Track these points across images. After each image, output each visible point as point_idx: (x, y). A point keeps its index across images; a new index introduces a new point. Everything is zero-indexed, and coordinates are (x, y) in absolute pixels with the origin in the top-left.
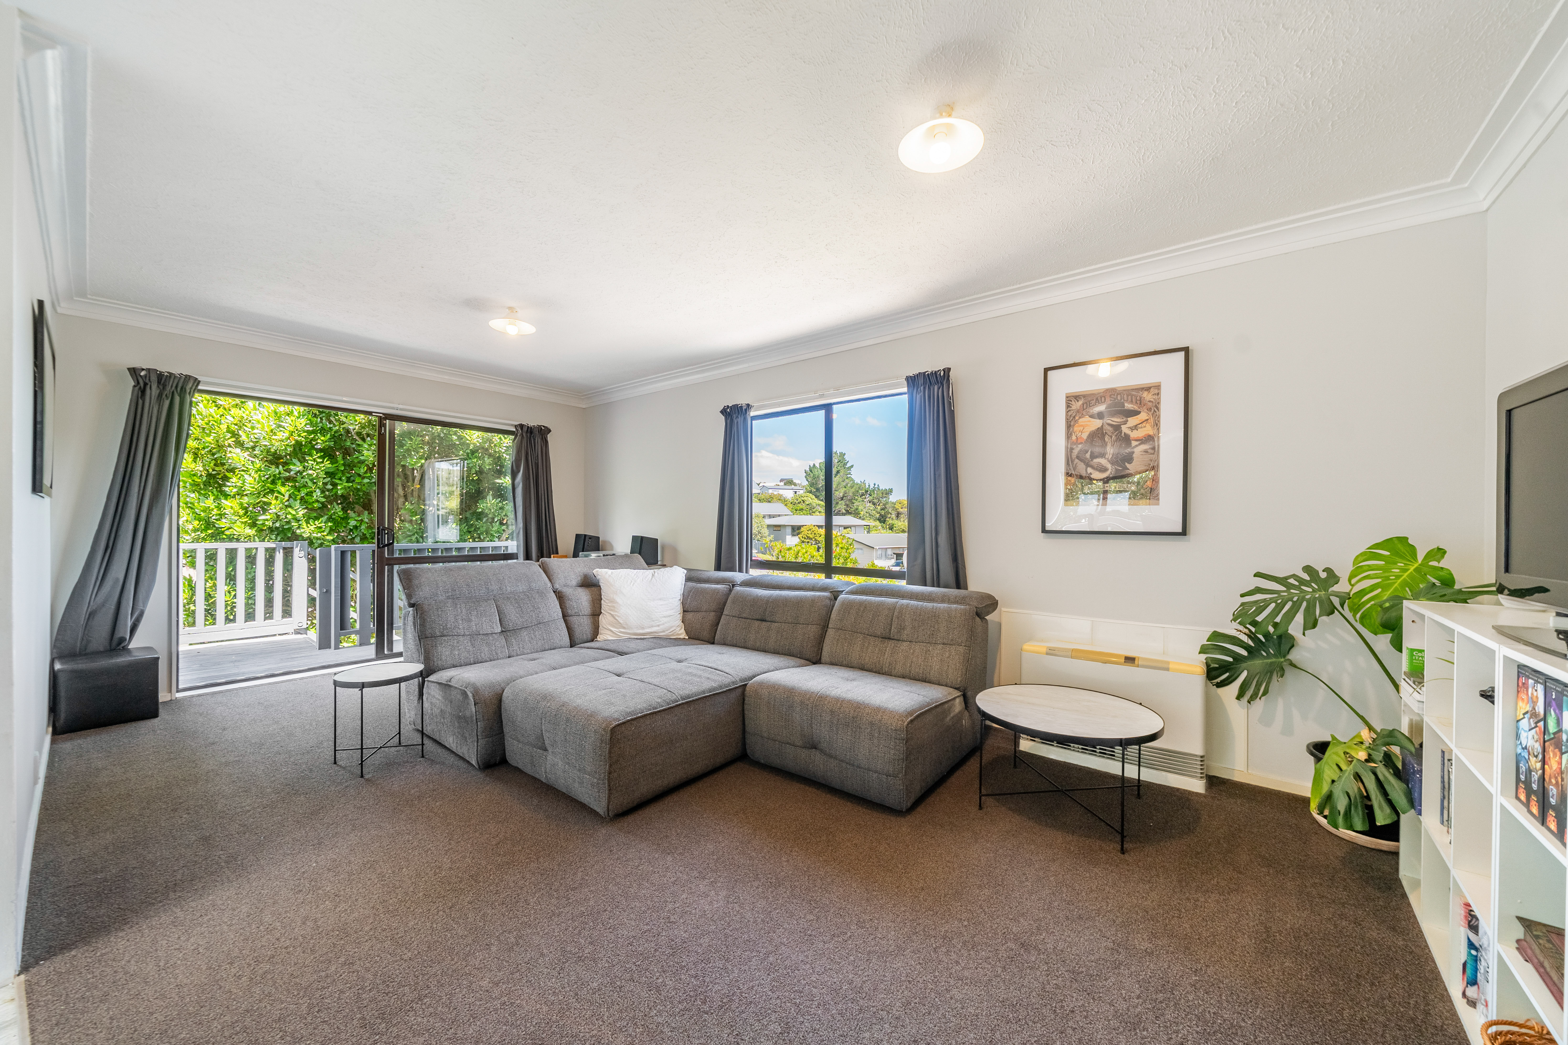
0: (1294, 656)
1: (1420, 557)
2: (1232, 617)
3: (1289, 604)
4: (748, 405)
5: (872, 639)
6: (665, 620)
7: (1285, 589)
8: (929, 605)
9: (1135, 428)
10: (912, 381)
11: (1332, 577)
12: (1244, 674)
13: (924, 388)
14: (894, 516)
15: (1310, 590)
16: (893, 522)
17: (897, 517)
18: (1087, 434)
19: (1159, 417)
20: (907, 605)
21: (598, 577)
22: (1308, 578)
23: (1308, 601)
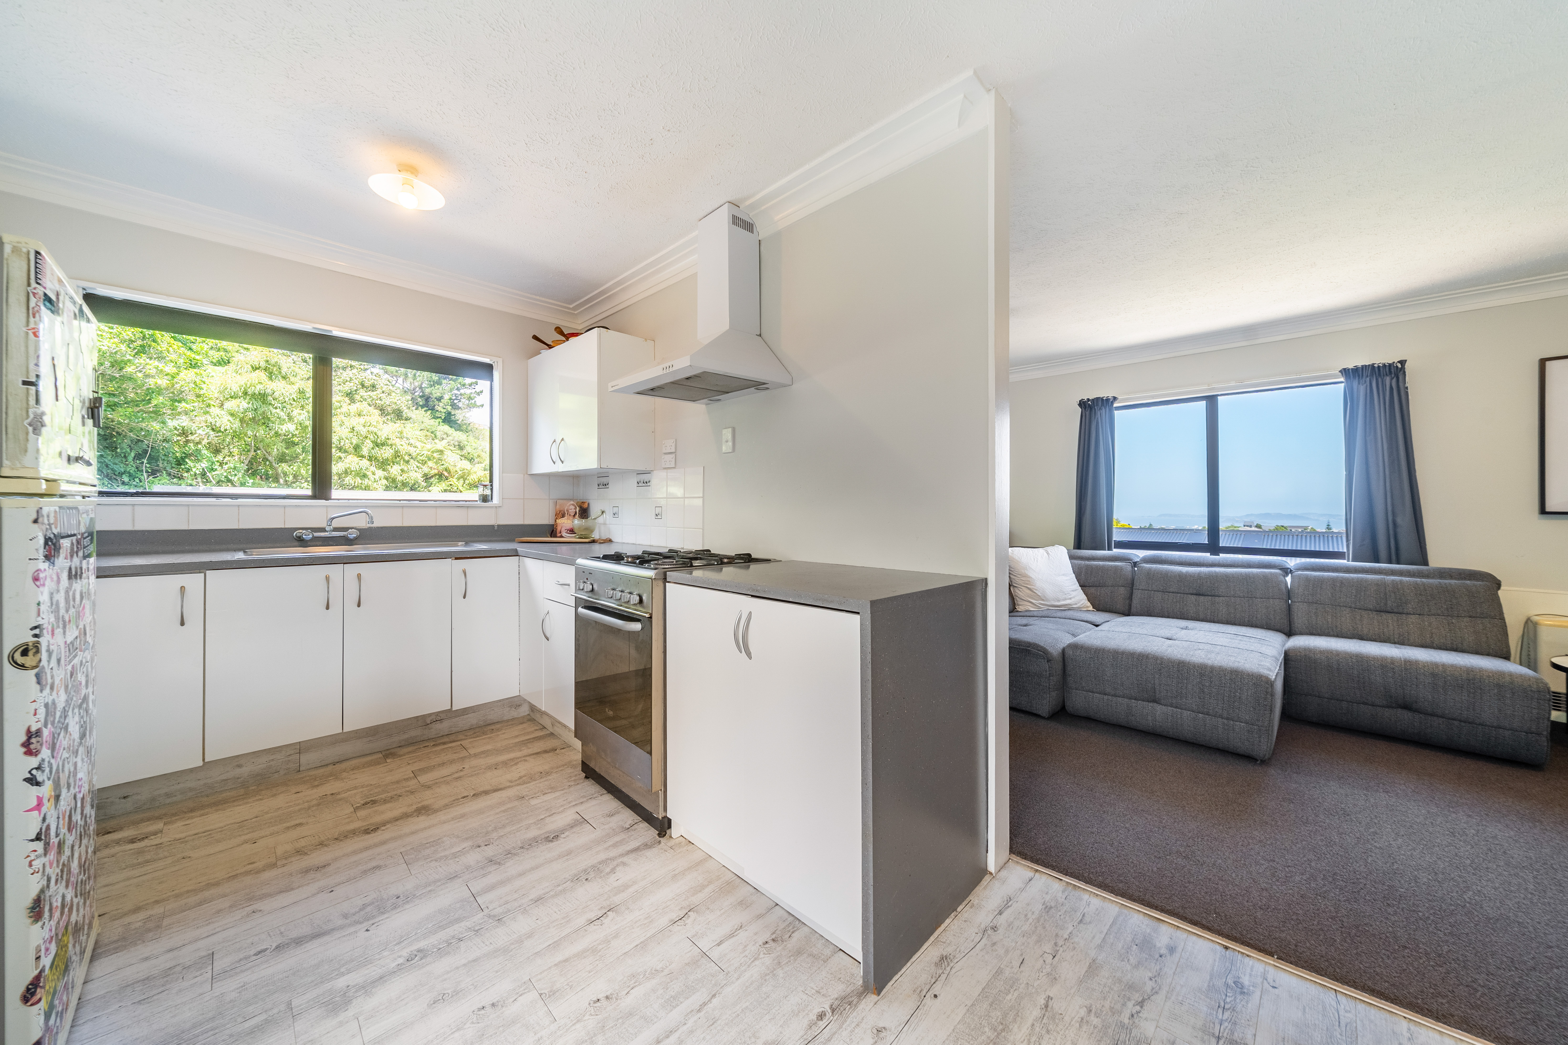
4: (1112, 398)
13: (1369, 380)
20: (1401, 582)
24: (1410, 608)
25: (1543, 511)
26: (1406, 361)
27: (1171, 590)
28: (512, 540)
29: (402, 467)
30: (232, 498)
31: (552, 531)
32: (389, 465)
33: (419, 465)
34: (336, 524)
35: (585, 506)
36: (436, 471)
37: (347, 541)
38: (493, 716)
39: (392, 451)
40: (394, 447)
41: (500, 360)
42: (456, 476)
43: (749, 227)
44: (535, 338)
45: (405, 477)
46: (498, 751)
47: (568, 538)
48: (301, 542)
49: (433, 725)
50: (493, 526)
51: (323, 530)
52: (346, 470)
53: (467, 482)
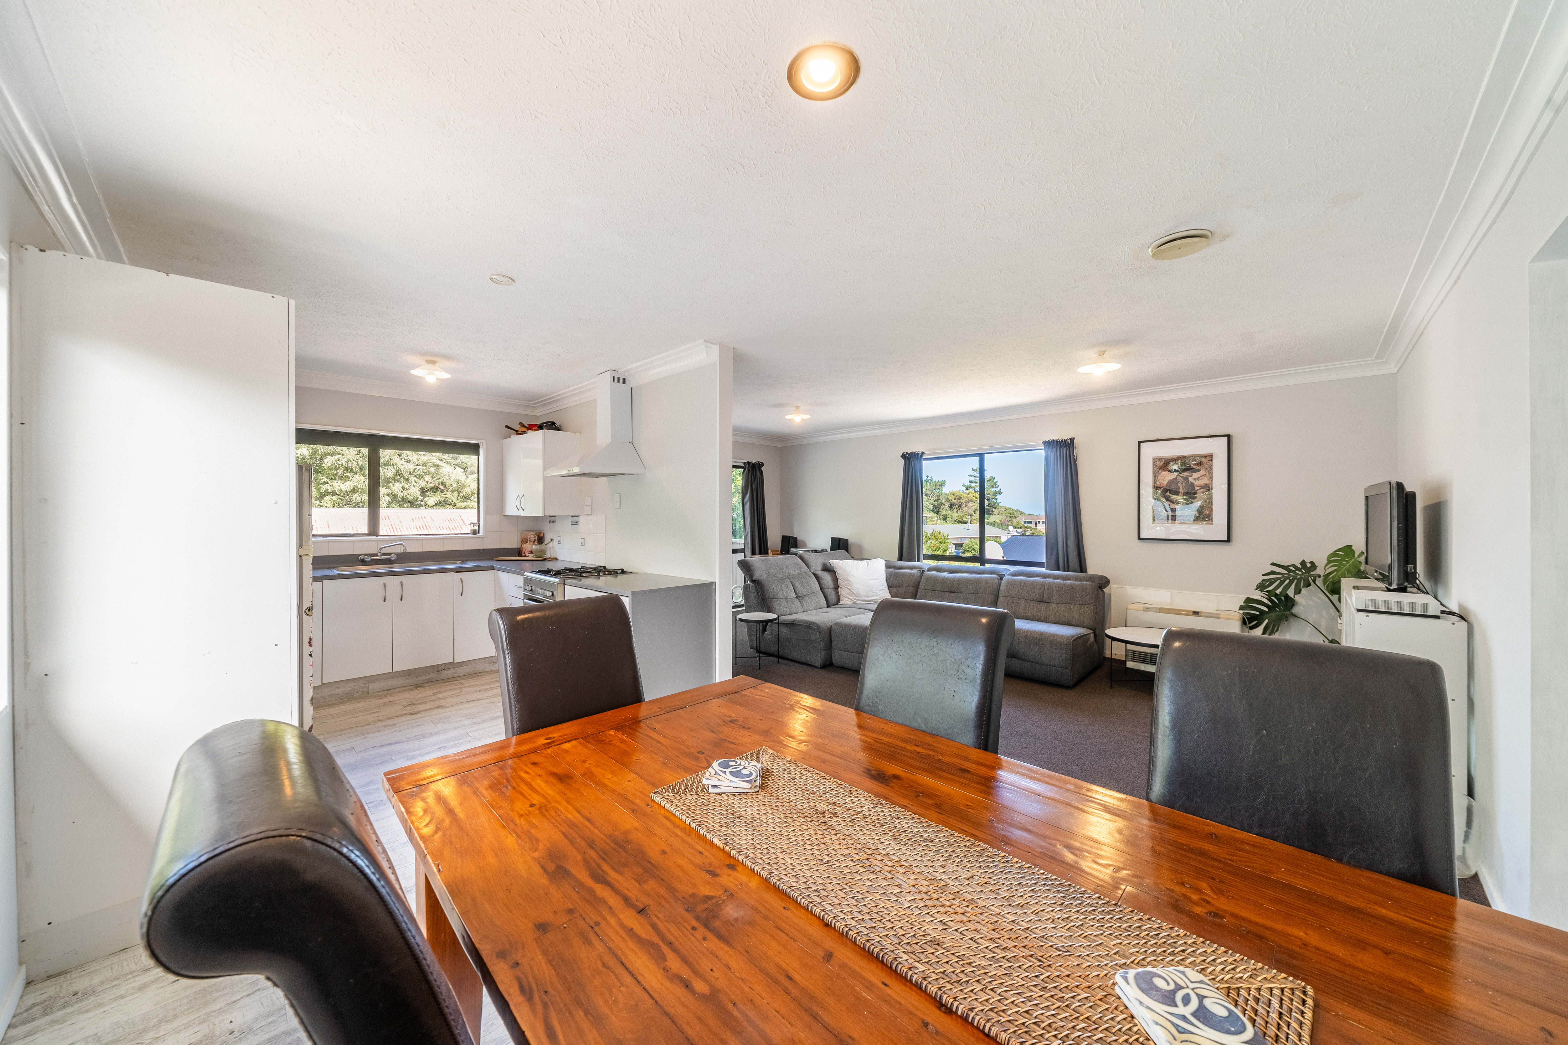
0: (1295, 610)
1: (1356, 556)
2: (1256, 587)
3: (1288, 581)
4: (923, 453)
5: (1031, 603)
6: (881, 592)
7: (1287, 572)
8: (1068, 582)
9: (1197, 479)
10: (1048, 444)
11: (1313, 566)
12: (1266, 621)
13: (1057, 450)
14: (947, 507)
15: (1300, 573)
16: (946, 513)
17: (951, 508)
18: (1167, 481)
19: (1212, 473)
20: (1053, 583)
21: (833, 565)
22: (1300, 567)
23: (1298, 579)
24: (1053, 599)
25: (1139, 538)
26: (1074, 438)
27: (937, 589)
28: (492, 559)
29: (403, 484)
30: (323, 537)
31: (519, 552)
32: (391, 482)
33: (416, 479)
34: (384, 551)
35: (541, 535)
36: (432, 485)
37: (389, 562)
38: (479, 668)
39: (394, 471)
40: (395, 467)
41: (484, 442)
42: (451, 489)
43: (624, 381)
44: (507, 427)
45: (406, 494)
46: (481, 685)
47: (530, 557)
48: (363, 562)
49: (443, 672)
50: (480, 550)
51: (376, 555)
52: (354, 488)
53: (461, 495)
